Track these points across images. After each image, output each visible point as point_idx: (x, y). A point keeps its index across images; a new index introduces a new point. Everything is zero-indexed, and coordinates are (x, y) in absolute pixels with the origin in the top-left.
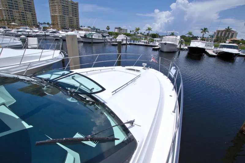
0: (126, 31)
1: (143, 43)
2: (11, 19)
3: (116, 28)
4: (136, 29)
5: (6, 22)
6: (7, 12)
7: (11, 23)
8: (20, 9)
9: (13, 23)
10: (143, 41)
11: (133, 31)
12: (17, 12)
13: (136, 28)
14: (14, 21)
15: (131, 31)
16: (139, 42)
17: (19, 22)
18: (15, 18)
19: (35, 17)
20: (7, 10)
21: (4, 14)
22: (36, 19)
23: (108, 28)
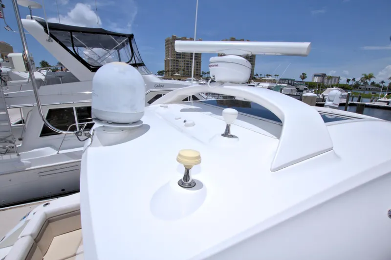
0: (337, 79)
1: (385, 105)
2: (175, 70)
3: (315, 76)
4: (363, 76)
5: (170, 73)
6: (173, 62)
7: (174, 73)
8: (186, 57)
9: (177, 74)
10: (383, 99)
11: (354, 80)
12: (182, 61)
13: (365, 75)
14: (178, 71)
15: (348, 81)
16: (371, 101)
17: (182, 72)
18: (179, 68)
19: (200, 65)
20: (174, 60)
21: (170, 65)
22: (200, 67)
23: (304, 76)
